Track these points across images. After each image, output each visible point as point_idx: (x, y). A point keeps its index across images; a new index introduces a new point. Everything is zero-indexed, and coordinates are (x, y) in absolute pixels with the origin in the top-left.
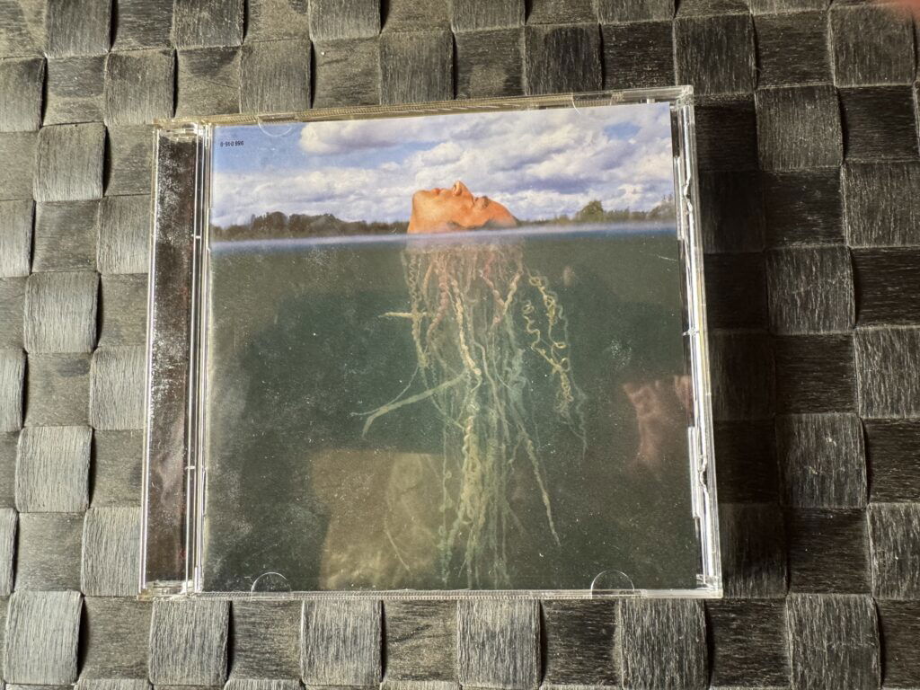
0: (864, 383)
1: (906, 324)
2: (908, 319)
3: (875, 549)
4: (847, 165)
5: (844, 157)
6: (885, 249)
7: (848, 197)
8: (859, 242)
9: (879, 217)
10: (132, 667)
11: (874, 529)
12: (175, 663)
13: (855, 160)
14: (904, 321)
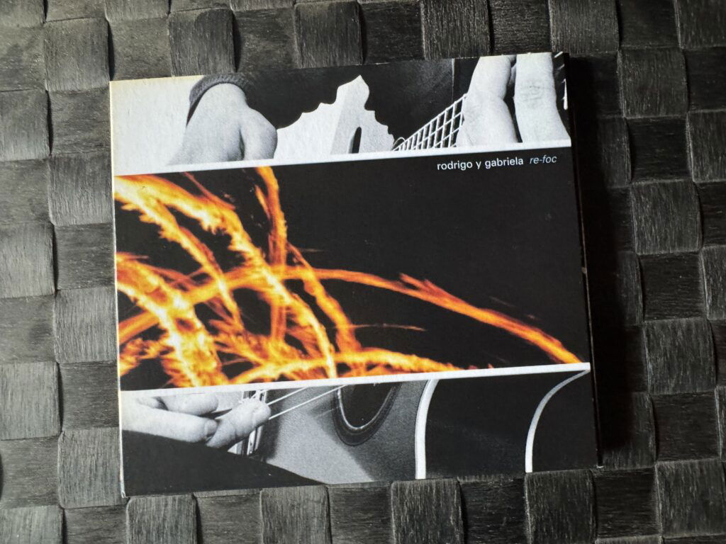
0: (639, 227)
1: (669, 178)
2: (671, 174)
3: (650, 356)
4: (622, 51)
5: (620, 44)
6: (653, 119)
7: (624, 77)
8: (633, 113)
9: (648, 93)
10: (44, 495)
11: (649, 341)
12: (82, 489)
13: (628, 46)
14: (669, 176)
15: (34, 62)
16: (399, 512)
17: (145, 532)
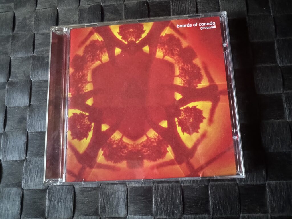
15: (31, 23)
16: (156, 197)
17: (53, 201)
